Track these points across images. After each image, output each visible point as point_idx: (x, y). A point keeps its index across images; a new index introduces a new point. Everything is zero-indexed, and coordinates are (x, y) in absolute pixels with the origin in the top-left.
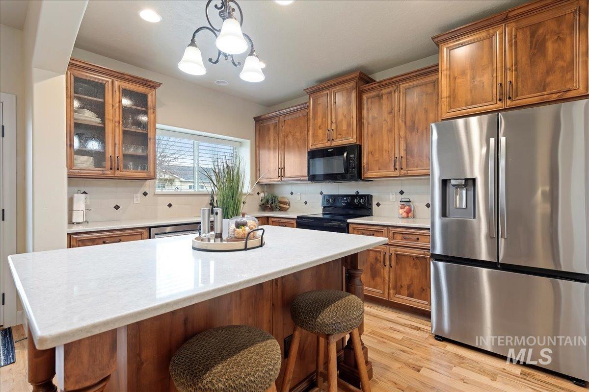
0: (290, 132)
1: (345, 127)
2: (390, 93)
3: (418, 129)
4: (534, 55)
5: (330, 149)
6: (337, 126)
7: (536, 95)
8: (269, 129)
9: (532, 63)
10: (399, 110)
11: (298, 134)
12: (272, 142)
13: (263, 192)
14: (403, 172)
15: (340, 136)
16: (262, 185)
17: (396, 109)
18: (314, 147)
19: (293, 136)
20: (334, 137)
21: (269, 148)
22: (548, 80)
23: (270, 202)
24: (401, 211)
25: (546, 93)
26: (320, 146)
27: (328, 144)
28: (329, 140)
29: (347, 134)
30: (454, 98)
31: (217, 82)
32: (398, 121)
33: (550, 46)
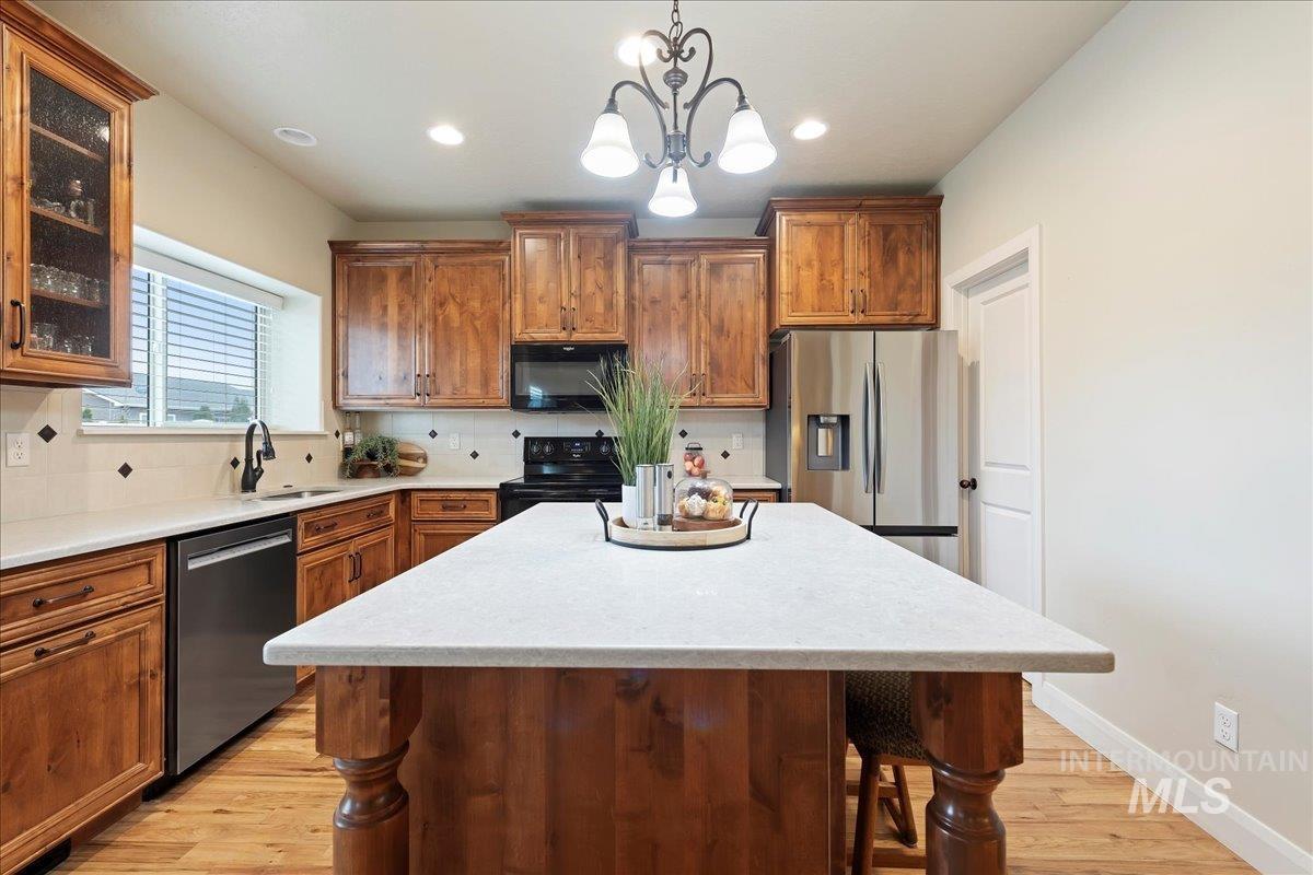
0: (453, 297)
1: (600, 307)
2: (684, 264)
3: (728, 332)
4: (887, 263)
5: (568, 346)
6: (582, 304)
7: (889, 313)
8: (382, 278)
9: (885, 274)
10: (700, 295)
11: (475, 304)
12: (393, 310)
13: (351, 429)
14: (705, 400)
15: (589, 324)
16: (347, 414)
17: (694, 292)
18: (526, 337)
19: (461, 305)
20: (578, 322)
21: (383, 327)
22: (900, 297)
23: (380, 455)
24: (689, 465)
25: (897, 313)
26: (541, 335)
27: (563, 336)
28: (564, 329)
29: (606, 321)
30: (797, 297)
31: (281, 132)
32: (698, 314)
33: (901, 257)
